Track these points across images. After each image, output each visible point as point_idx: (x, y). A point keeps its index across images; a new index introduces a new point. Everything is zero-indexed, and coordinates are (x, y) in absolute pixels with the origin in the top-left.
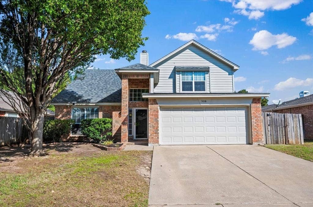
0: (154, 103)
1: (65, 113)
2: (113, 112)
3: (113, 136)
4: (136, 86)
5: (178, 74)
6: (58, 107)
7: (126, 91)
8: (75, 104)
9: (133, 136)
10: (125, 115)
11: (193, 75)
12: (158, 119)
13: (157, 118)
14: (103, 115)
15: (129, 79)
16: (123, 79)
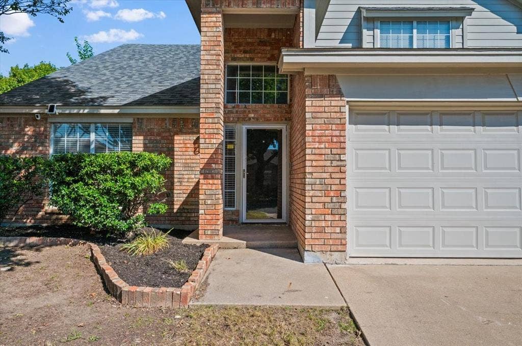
0: (326, 91)
1: (30, 137)
2: (176, 138)
3: (175, 211)
4: (248, 56)
5: (368, 29)
6: (8, 119)
7: (214, 57)
8: (57, 111)
9: (238, 211)
10: (214, 141)
11: (415, 31)
12: (342, 157)
13: (339, 151)
14: (145, 144)
15: (226, 17)
16: (205, 13)
